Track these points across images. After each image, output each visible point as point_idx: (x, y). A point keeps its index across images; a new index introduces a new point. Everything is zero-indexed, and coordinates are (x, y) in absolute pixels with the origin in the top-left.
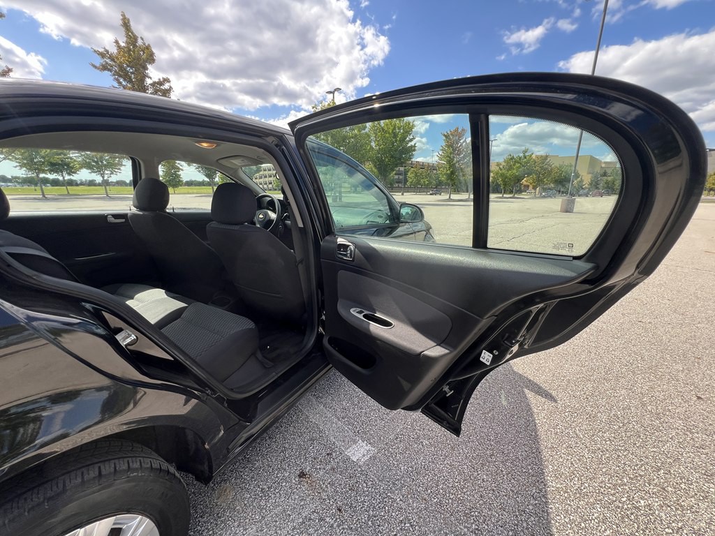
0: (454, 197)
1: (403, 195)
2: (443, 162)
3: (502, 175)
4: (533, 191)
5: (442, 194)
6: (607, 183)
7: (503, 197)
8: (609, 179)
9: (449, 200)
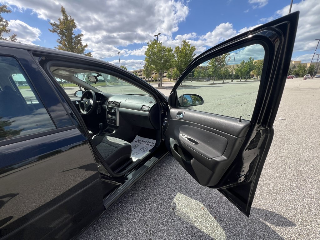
0: (216, 82)
1: (192, 82)
2: (210, 65)
3: (240, 70)
4: (256, 77)
5: (211, 81)
6: (296, 72)
7: (240, 81)
8: (297, 69)
9: (214, 83)
